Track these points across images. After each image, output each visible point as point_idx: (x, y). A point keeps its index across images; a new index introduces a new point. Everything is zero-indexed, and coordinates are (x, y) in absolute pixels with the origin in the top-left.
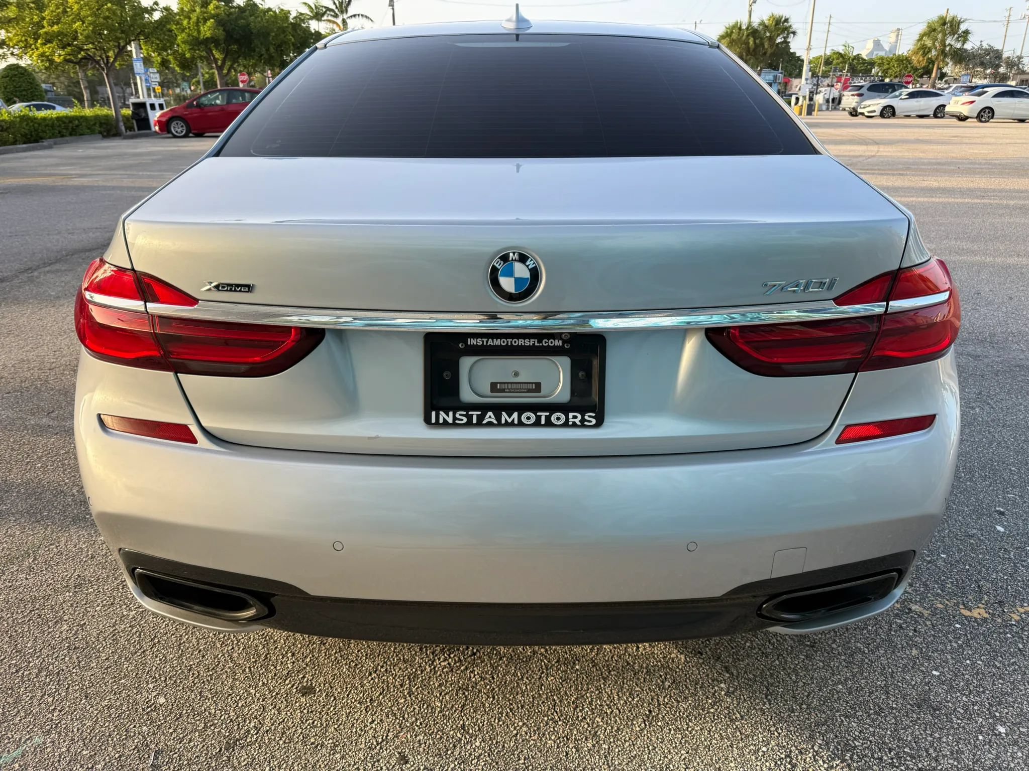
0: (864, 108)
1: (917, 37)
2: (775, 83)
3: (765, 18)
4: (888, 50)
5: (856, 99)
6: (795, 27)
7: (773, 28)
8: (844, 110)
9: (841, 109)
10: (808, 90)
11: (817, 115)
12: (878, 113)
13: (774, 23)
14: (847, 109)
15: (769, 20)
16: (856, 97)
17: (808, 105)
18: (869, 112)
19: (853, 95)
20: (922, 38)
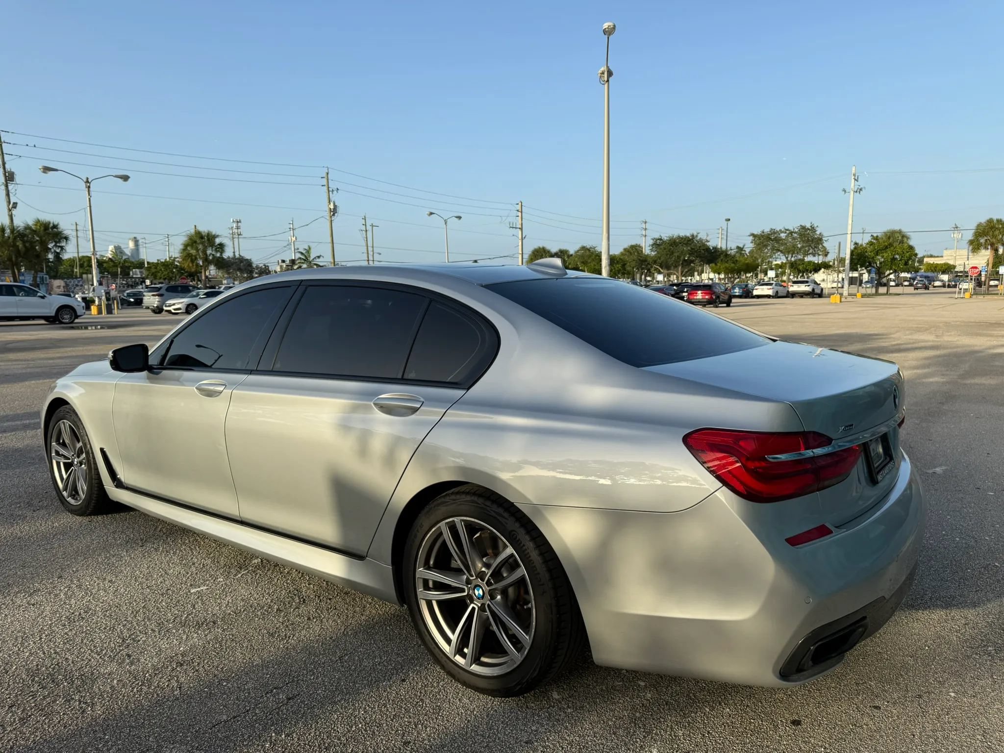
0: (170, 306)
1: (182, 247)
2: (42, 284)
3: (31, 223)
4: (130, 254)
5: (157, 299)
6: (66, 232)
7: (42, 233)
8: (148, 308)
9: (144, 307)
10: (103, 291)
11: (117, 314)
12: (183, 311)
13: (42, 228)
14: (150, 307)
15: (36, 225)
16: (157, 297)
17: (106, 305)
18: (175, 310)
19: (153, 295)
20: (187, 248)
